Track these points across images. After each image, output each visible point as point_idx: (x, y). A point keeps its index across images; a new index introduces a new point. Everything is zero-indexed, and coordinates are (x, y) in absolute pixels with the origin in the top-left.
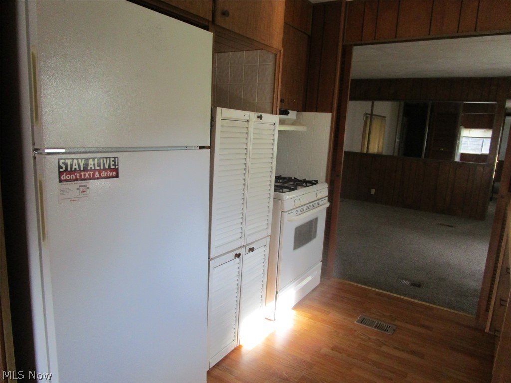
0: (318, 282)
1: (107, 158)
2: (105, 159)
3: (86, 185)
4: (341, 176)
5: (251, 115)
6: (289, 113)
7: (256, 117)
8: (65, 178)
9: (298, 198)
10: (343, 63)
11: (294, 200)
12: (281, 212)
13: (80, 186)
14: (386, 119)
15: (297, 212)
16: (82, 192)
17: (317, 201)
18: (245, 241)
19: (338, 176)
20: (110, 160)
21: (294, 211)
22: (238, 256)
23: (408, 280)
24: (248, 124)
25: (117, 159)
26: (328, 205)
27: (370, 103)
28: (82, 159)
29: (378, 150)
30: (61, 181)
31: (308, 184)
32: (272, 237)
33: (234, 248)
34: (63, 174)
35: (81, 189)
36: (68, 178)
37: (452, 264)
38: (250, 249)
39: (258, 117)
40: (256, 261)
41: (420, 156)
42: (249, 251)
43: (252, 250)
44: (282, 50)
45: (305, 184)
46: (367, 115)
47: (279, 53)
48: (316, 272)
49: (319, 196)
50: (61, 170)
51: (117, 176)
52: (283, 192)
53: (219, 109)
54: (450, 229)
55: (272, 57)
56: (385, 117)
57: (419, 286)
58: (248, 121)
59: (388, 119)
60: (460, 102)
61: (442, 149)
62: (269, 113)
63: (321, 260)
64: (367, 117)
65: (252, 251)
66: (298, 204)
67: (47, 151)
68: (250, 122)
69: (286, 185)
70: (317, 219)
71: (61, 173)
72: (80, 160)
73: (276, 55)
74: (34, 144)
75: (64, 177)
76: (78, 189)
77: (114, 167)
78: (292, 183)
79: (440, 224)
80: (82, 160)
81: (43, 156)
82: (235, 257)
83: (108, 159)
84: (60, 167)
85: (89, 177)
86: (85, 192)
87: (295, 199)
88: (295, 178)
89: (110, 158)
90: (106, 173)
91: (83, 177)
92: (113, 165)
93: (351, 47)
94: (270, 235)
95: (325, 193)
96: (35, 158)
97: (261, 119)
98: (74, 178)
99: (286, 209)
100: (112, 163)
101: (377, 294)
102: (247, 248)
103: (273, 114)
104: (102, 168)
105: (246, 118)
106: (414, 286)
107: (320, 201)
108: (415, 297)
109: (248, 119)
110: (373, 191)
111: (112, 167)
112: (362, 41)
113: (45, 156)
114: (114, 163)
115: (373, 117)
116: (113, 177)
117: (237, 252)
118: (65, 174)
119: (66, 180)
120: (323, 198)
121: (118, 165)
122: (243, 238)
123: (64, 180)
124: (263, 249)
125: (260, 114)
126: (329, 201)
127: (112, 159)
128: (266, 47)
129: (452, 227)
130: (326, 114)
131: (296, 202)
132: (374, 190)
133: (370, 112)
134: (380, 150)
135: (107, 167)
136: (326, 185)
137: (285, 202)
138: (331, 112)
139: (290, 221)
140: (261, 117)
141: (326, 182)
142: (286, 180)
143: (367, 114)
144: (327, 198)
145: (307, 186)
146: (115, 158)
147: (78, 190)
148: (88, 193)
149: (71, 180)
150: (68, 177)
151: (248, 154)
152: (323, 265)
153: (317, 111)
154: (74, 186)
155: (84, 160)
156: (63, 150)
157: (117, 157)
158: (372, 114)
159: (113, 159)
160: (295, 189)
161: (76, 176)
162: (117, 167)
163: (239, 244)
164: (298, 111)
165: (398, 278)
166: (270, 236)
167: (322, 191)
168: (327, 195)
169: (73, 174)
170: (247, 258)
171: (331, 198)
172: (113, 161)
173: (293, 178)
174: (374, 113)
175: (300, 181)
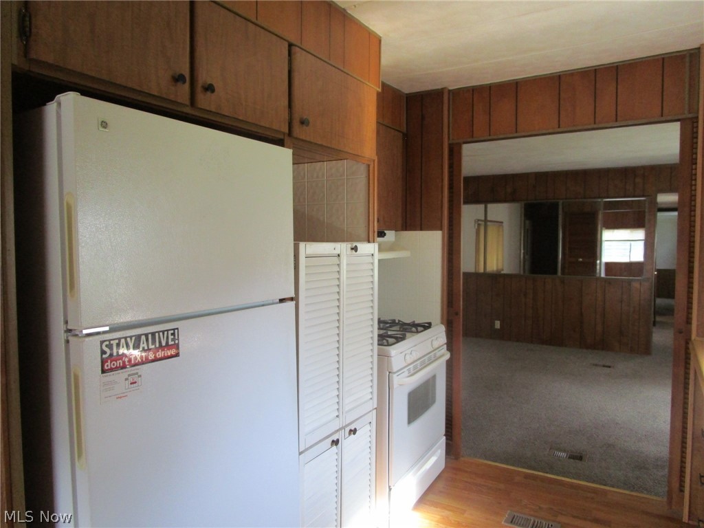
0: (442, 466)
1: (163, 332)
2: (161, 334)
3: (137, 373)
4: (461, 314)
5: (342, 248)
6: (385, 234)
7: (350, 249)
8: (109, 367)
9: (409, 351)
10: (451, 166)
11: (404, 354)
12: (388, 373)
13: (129, 375)
14: (504, 224)
15: (409, 370)
16: (131, 384)
17: (433, 351)
18: (344, 421)
19: (457, 314)
20: (168, 333)
21: (405, 370)
22: (335, 443)
23: (564, 451)
24: (340, 260)
25: (176, 331)
26: (448, 356)
27: (482, 207)
28: (131, 337)
29: (497, 266)
30: (103, 371)
31: (420, 329)
32: (379, 410)
33: (330, 433)
34: (107, 362)
35: (131, 380)
36: (113, 367)
37: (620, 422)
38: (351, 431)
39: (352, 249)
40: (359, 447)
41: (555, 272)
42: (350, 434)
43: (354, 431)
44: (376, 158)
45: (414, 329)
46: (480, 222)
47: (372, 163)
48: (439, 451)
49: (436, 344)
50: (104, 356)
51: (177, 355)
52: (389, 345)
53: (302, 245)
54: (607, 370)
55: (363, 168)
56: (502, 222)
57: (580, 458)
58: (339, 255)
59: (506, 225)
60: (600, 200)
61: (581, 260)
62: (364, 241)
63: (444, 433)
64: (479, 225)
65: (354, 434)
66: (409, 359)
67: (85, 332)
68: (342, 256)
69: (389, 333)
70: (434, 377)
71: (103, 362)
72: (129, 339)
73: (369, 166)
74: (66, 322)
75: (107, 366)
76: (126, 379)
77: (173, 343)
78: (397, 328)
79: (594, 365)
80: (131, 339)
81: (81, 340)
82: (332, 445)
83: (166, 333)
84: (103, 352)
85: (140, 361)
86: (135, 382)
87: (406, 352)
88: (399, 321)
89: (167, 331)
90: (163, 352)
91: (133, 362)
92: (173, 340)
93: (459, 146)
94: (375, 406)
95: (443, 339)
96: (67, 341)
97: (356, 251)
98: (121, 365)
99: (395, 369)
100: (171, 337)
101: (527, 476)
102: (347, 430)
103: (369, 242)
104: (157, 345)
105: (337, 252)
106: (573, 459)
107: (437, 351)
108: (578, 477)
109: (339, 253)
110: (498, 325)
111: (171, 343)
112: (473, 137)
113: (84, 339)
114: (172, 337)
115: (489, 223)
116: (172, 357)
117: (335, 438)
118: (109, 361)
119: (111, 370)
120: (440, 347)
121: (178, 340)
122: (341, 416)
123: (108, 370)
124: (368, 427)
125: (354, 244)
126: (447, 350)
127: (170, 332)
128: (356, 157)
129: (610, 367)
130: (435, 232)
131: (408, 357)
132: (499, 322)
133: (483, 218)
134: (500, 267)
135: (164, 344)
136: (442, 328)
137: (393, 359)
138: (441, 230)
139: (401, 385)
140: (355, 249)
141: (442, 323)
142: (388, 325)
143: (479, 220)
144: (445, 346)
145: (418, 332)
146: (174, 330)
147: (127, 382)
148: (140, 384)
149: (117, 368)
150: (114, 364)
151: (341, 299)
152: (447, 439)
153: (421, 229)
154: (120, 376)
155: (134, 338)
156: (107, 328)
157: (177, 329)
158: (486, 220)
159: (172, 332)
160: (403, 338)
161: (124, 362)
162: (177, 342)
163: (336, 425)
164: (396, 231)
165: (551, 449)
166: (376, 408)
167: (437, 336)
168: (446, 341)
169: (119, 360)
170: (348, 443)
171: (450, 345)
172: (172, 334)
173: (397, 322)
174: (489, 219)
175: (408, 324)
